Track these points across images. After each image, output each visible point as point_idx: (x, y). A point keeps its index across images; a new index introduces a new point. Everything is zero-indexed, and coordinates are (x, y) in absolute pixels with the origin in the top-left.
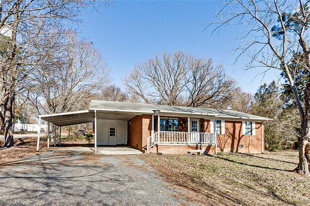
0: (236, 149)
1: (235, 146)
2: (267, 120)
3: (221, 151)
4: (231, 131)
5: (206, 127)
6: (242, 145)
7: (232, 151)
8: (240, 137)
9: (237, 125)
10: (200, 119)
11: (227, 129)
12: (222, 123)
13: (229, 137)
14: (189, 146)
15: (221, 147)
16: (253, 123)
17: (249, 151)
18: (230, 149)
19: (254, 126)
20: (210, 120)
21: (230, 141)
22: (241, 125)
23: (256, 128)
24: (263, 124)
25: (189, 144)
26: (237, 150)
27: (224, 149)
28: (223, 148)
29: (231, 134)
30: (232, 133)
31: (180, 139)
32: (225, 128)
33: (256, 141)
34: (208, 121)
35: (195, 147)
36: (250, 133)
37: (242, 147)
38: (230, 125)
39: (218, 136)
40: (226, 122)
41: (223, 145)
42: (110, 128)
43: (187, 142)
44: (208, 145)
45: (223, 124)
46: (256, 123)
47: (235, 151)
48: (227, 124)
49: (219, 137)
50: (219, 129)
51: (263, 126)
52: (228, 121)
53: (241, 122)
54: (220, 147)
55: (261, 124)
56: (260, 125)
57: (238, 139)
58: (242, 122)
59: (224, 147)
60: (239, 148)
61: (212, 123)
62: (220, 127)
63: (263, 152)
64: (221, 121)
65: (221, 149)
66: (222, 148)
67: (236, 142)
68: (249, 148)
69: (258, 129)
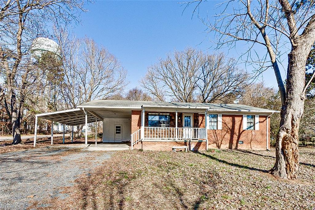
0: (235, 145)
1: (235, 142)
2: (273, 113)
3: (217, 148)
4: (230, 125)
5: (200, 122)
6: (243, 141)
7: (230, 147)
8: (241, 133)
9: (237, 119)
10: (193, 114)
11: (225, 123)
12: (218, 117)
13: (227, 132)
14: (176, 142)
15: (217, 143)
16: (256, 116)
17: (251, 148)
18: (228, 145)
19: (257, 119)
20: (204, 114)
21: (228, 136)
22: (242, 119)
23: (260, 122)
24: (268, 118)
25: (177, 140)
26: (237, 146)
27: (220, 145)
28: (220, 144)
29: (229, 129)
30: (231, 128)
31: (172, 135)
32: (223, 122)
33: (260, 137)
34: (203, 116)
35: (184, 143)
36: (252, 128)
37: (243, 143)
38: (228, 120)
39: (214, 132)
40: (223, 116)
41: (220, 141)
42: (116, 127)
43: (174, 138)
44: (198, 141)
45: (220, 119)
46: (260, 117)
47: (234, 147)
48: (225, 118)
49: (216, 133)
50: (215, 124)
51: (268, 120)
52: (226, 115)
53: (242, 116)
54: (216, 143)
55: (266, 117)
56: (265, 118)
57: (238, 134)
59: (221, 143)
60: (239, 145)
61: (208, 118)
62: (217, 122)
63: (267, 149)
64: (217, 115)
65: (218, 145)
66: (218, 144)
67: (235, 137)
68: (251, 144)
69: (263, 123)
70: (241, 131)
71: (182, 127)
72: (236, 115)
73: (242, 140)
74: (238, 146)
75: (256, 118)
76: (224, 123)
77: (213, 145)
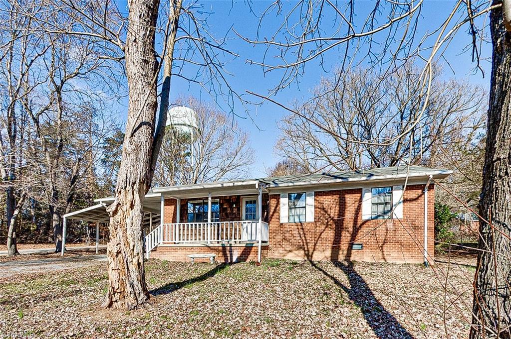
0: (345, 252)
1: (344, 246)
2: (431, 176)
3: (306, 258)
4: (334, 212)
5: (272, 209)
6: (362, 245)
7: (333, 257)
8: (358, 226)
9: (350, 199)
12: (307, 197)
13: (327, 227)
14: (209, 247)
15: (306, 249)
16: (394, 188)
17: (384, 258)
18: (328, 253)
19: (398, 195)
20: (279, 195)
21: (330, 234)
22: (361, 197)
23: (405, 201)
25: (209, 243)
26: (349, 255)
27: (312, 253)
28: (311, 251)
29: (332, 219)
30: (336, 217)
32: (316, 207)
34: (277, 197)
38: (330, 202)
39: (299, 227)
40: (317, 194)
41: (311, 246)
45: (310, 200)
47: (342, 257)
48: (321, 198)
49: (303, 229)
50: (302, 211)
51: (428, 194)
52: (323, 191)
53: (359, 191)
54: (304, 249)
55: (422, 187)
56: (420, 191)
57: (351, 229)
58: (362, 189)
59: (314, 250)
60: (353, 251)
61: (284, 201)
62: (305, 207)
63: (425, 260)
64: (305, 193)
65: (307, 253)
66: (308, 250)
67: (346, 237)
68: (384, 250)
69: (414, 202)
70: (359, 223)
71: (240, 219)
72: (345, 190)
73: (359, 243)
74: (351, 254)
75: (394, 192)
76: (321, 209)
77: (297, 252)
